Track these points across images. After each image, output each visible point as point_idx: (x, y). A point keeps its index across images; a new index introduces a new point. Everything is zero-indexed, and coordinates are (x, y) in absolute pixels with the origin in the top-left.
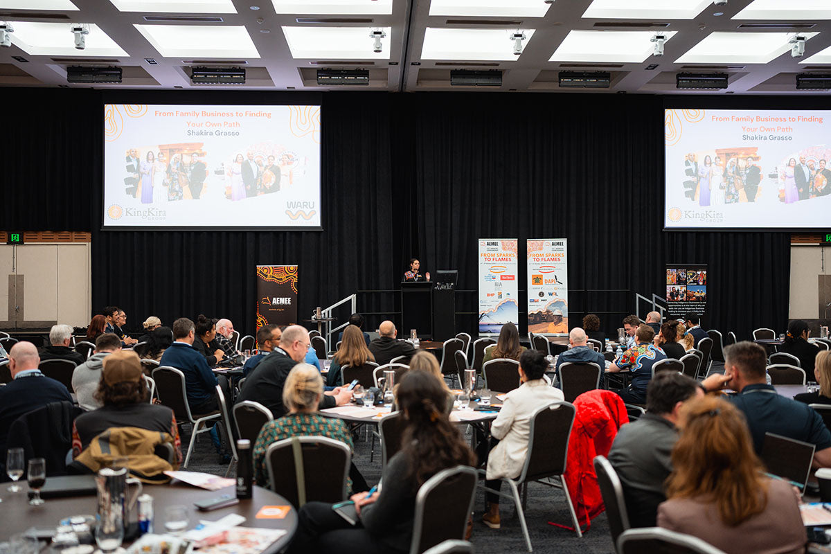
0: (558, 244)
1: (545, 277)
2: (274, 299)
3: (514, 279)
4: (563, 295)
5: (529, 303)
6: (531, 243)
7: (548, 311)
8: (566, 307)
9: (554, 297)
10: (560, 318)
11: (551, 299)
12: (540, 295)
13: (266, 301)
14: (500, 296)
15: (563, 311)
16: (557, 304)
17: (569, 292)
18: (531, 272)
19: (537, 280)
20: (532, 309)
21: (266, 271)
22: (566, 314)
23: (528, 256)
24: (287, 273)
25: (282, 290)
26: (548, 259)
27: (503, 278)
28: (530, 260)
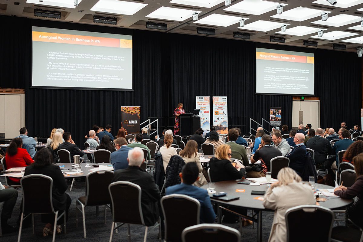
0: (224, 98)
1: (220, 112)
2: (130, 121)
3: (208, 113)
4: (226, 119)
5: (214, 122)
6: (214, 98)
7: (221, 125)
8: (227, 124)
9: (223, 120)
10: (225, 128)
11: (222, 121)
12: (218, 119)
13: (126, 122)
14: (204, 119)
15: (226, 125)
16: (224, 122)
17: (228, 118)
18: (214, 110)
19: (217, 113)
20: (215, 125)
21: (125, 109)
22: (227, 127)
23: (213, 103)
24: (136, 109)
25: (133, 117)
26: (220, 105)
27: (205, 112)
28: (214, 105)
